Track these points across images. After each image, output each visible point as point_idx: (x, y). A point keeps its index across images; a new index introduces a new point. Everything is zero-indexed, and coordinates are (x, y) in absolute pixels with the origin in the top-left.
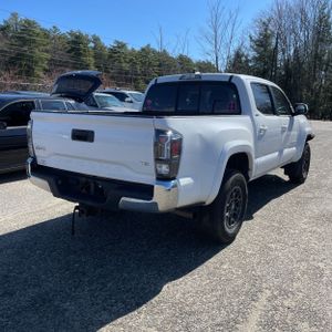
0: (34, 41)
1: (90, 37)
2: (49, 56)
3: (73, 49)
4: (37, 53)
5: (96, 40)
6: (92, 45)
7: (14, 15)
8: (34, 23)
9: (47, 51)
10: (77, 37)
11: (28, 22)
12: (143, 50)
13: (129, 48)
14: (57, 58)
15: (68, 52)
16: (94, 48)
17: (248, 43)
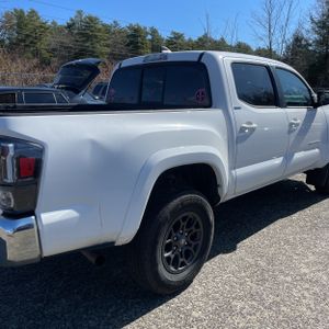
0: (96, 37)
1: (148, 30)
2: (108, 50)
3: (131, 43)
4: (99, 48)
5: (154, 32)
6: (149, 37)
7: (80, 13)
8: (96, 19)
9: (108, 46)
10: (136, 30)
11: (91, 19)
12: (200, 39)
13: (187, 38)
14: (117, 52)
15: (128, 45)
16: (152, 41)
17: (308, 26)
